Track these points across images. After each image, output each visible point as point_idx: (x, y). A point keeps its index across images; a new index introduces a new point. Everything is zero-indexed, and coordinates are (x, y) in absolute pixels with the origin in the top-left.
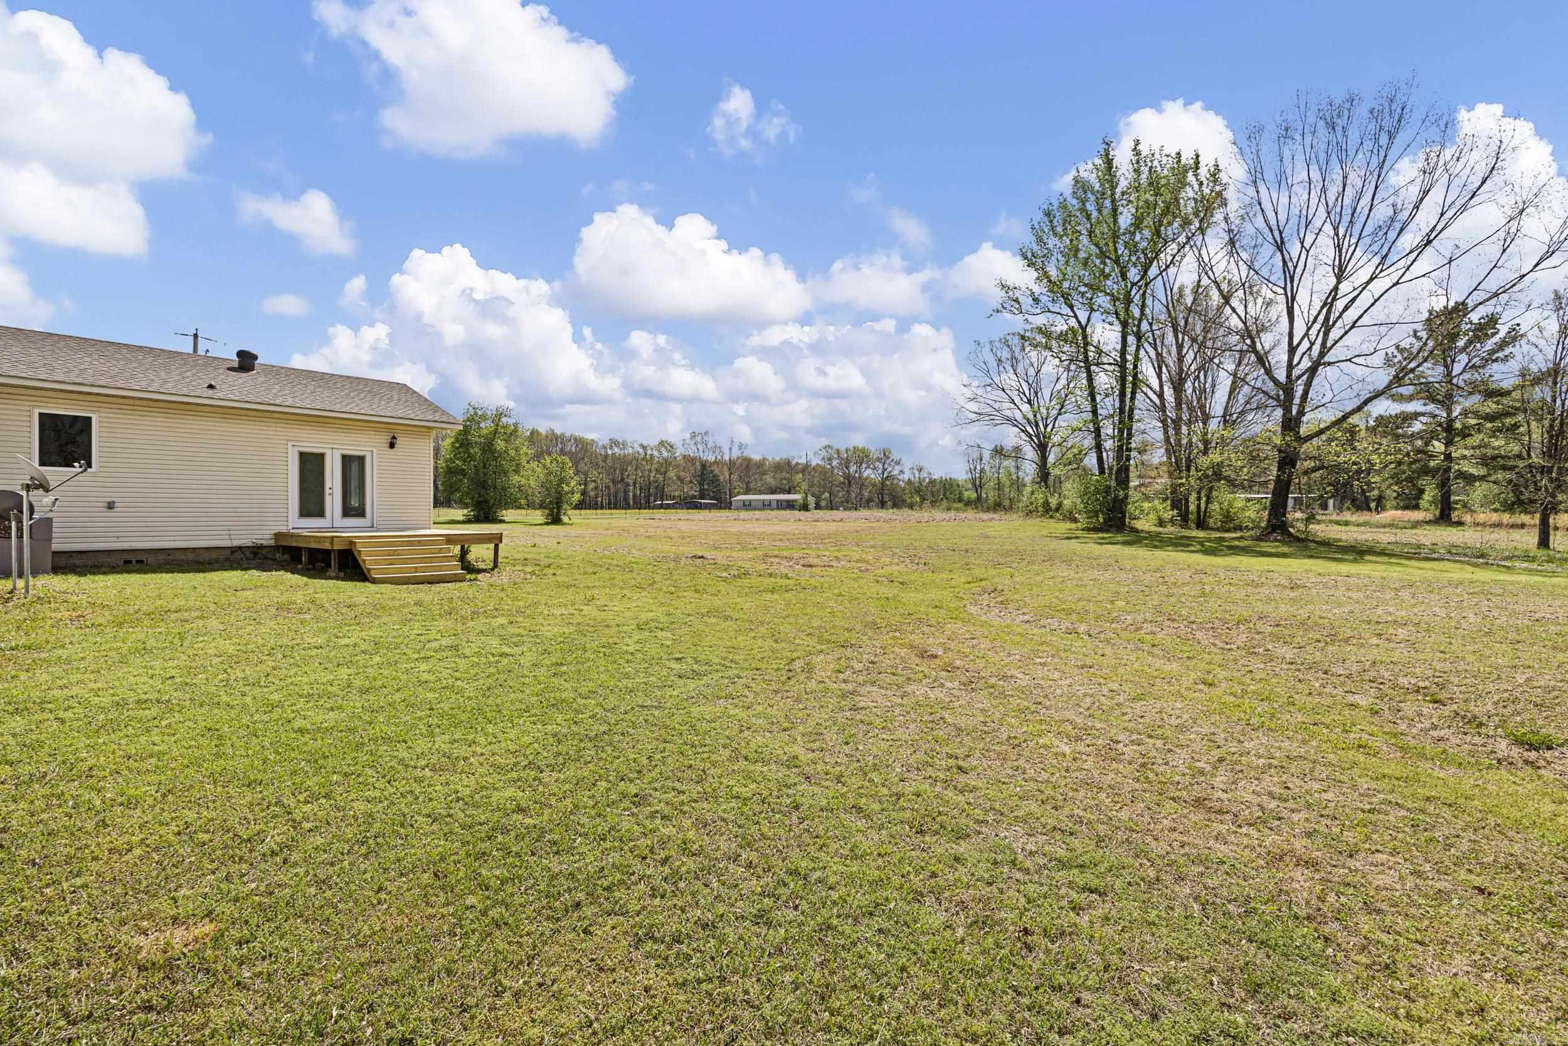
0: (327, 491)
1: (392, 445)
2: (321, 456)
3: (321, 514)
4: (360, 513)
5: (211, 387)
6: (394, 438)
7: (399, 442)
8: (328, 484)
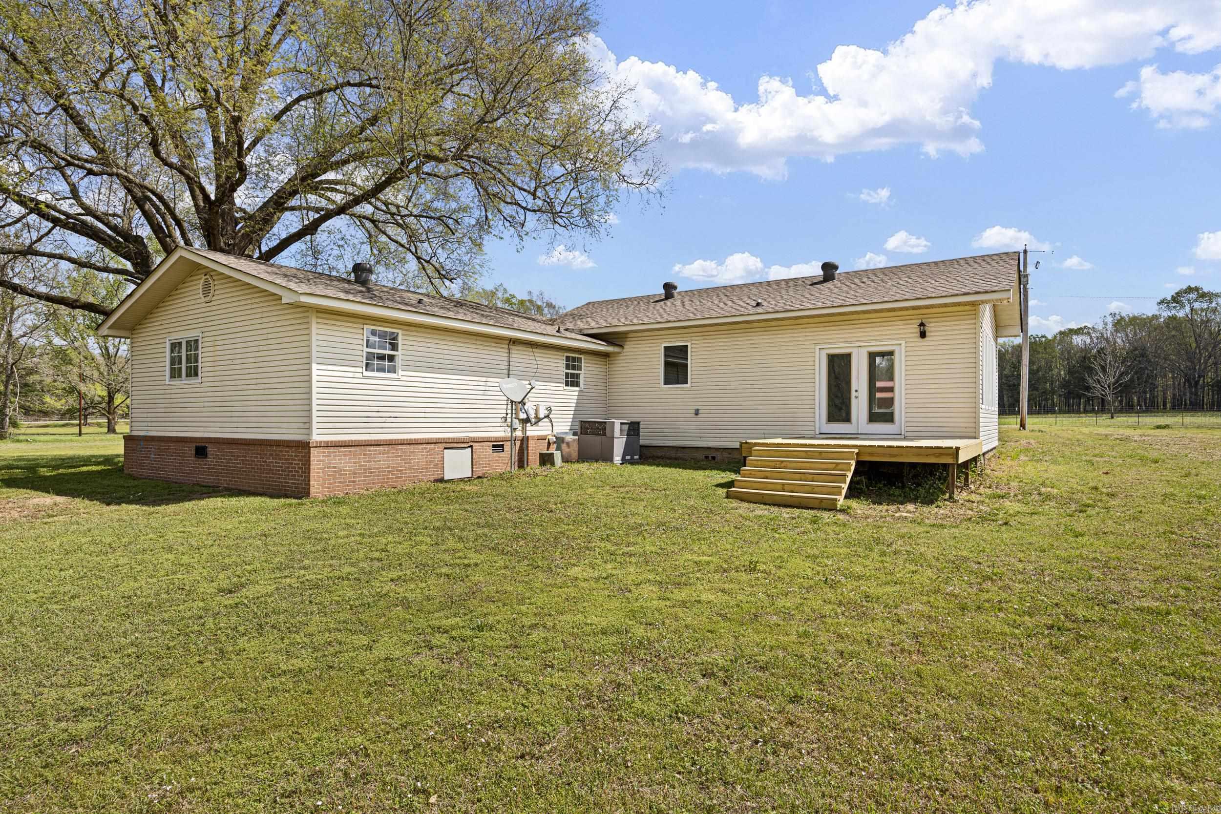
0: (853, 394)
1: (923, 335)
2: (848, 356)
3: (847, 419)
4: (889, 418)
5: (758, 305)
6: (922, 324)
7: (930, 328)
8: (854, 386)
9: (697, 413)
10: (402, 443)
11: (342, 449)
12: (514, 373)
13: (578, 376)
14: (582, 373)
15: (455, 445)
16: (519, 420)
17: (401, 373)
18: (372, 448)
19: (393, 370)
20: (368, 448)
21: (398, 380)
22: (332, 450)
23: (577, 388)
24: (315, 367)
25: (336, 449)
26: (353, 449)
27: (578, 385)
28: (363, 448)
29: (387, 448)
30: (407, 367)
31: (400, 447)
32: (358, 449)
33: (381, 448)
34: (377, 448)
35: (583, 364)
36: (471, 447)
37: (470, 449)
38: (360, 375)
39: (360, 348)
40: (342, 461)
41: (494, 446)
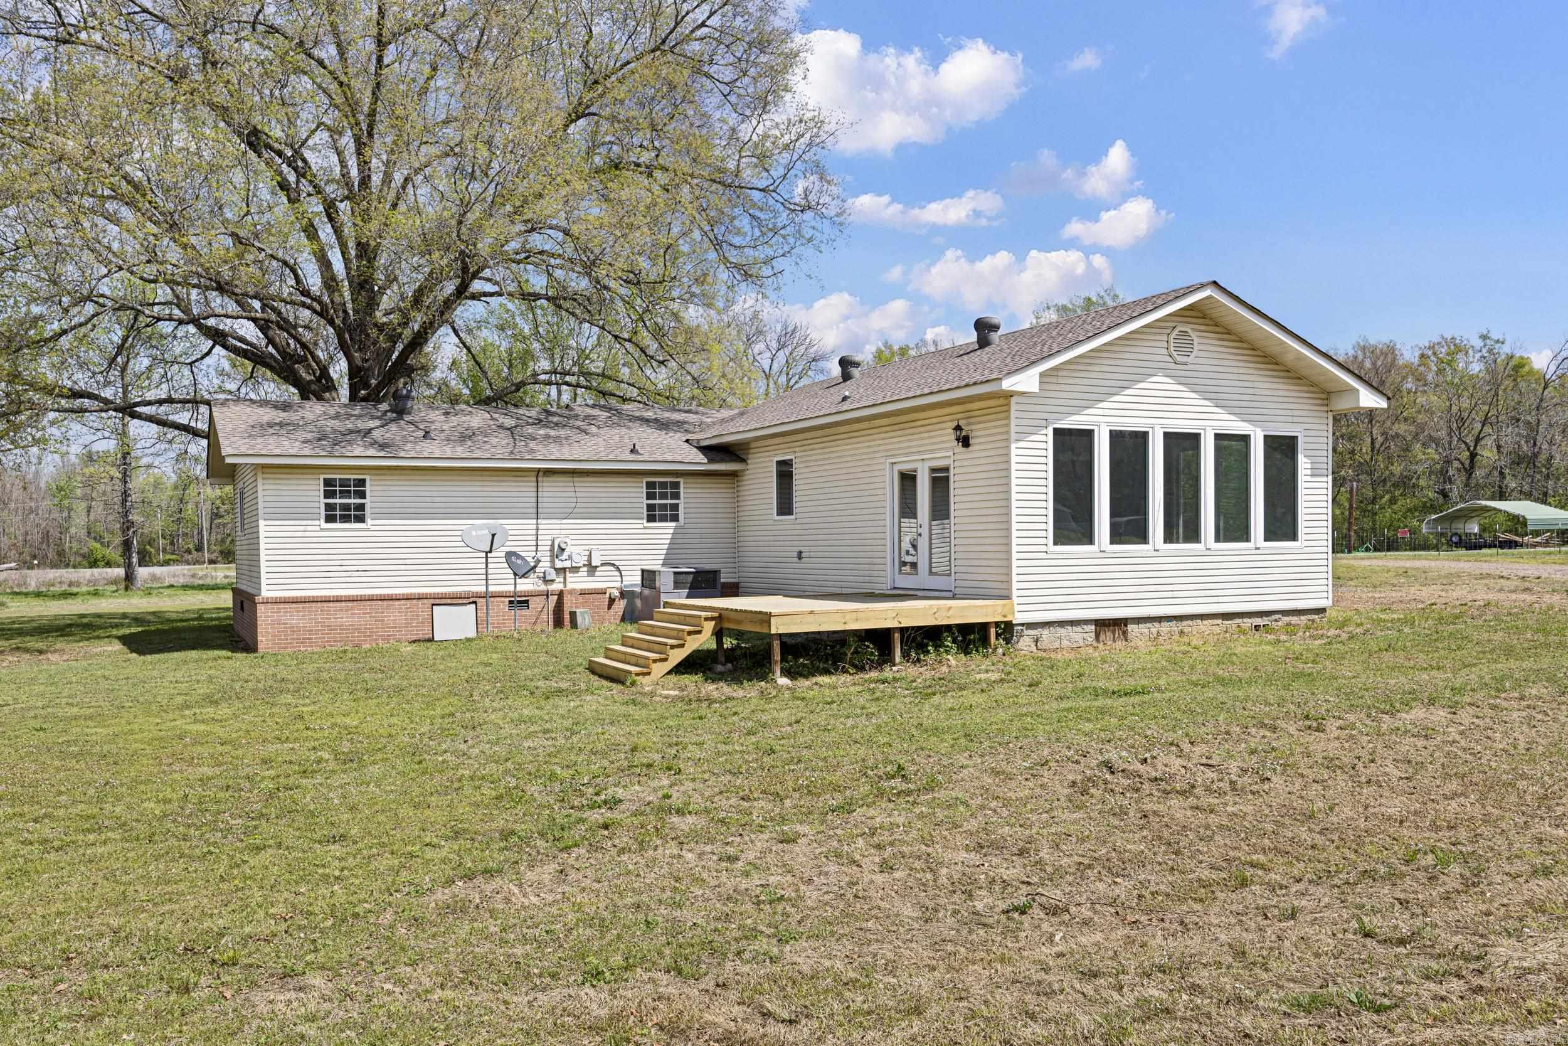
1: (966, 443)
2: (914, 474)
9: (800, 555)
10: (370, 599)
11: (294, 605)
12: (545, 510)
13: (675, 507)
14: (681, 502)
15: (449, 601)
16: (556, 569)
17: (369, 521)
18: (331, 604)
19: (361, 519)
20: (326, 605)
21: (368, 530)
22: (282, 606)
23: (673, 524)
24: (262, 523)
25: (287, 606)
26: (307, 605)
27: (675, 518)
28: (319, 604)
29: (350, 604)
30: (377, 516)
31: (368, 603)
32: (314, 605)
33: (343, 604)
34: (338, 604)
35: (682, 490)
36: (475, 603)
37: (473, 606)
38: (318, 528)
39: (316, 499)
40: (295, 618)
41: (511, 602)
